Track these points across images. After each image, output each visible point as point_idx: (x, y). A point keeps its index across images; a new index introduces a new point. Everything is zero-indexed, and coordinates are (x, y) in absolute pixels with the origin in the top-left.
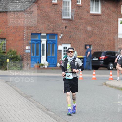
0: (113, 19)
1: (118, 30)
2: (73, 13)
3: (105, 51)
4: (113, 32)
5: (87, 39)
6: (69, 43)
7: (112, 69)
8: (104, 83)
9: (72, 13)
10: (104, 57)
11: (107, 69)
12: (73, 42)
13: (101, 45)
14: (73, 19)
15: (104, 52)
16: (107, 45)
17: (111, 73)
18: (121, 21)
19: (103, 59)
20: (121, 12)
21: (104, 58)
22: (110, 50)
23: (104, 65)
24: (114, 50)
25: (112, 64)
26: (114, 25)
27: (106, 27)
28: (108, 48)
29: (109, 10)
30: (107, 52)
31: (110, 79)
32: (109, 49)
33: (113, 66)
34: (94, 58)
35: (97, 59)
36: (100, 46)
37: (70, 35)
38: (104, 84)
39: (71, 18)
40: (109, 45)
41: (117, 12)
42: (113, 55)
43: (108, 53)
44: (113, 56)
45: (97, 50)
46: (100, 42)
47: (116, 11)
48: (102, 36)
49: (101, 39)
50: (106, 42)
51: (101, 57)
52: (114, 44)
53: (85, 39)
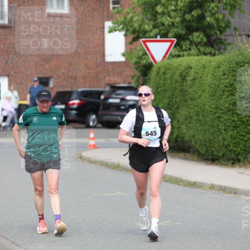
0: (94, 24)
1: (103, 46)
2: (12, 13)
3: (80, 90)
4: (95, 50)
5: (41, 65)
6: (4, 75)
7: (94, 126)
8: (79, 156)
9: (10, 12)
10: (77, 101)
11: (84, 126)
12: (12, 73)
13: (71, 77)
14: (12, 25)
15: (78, 93)
16: (83, 77)
17: (92, 135)
18: (110, 27)
19: (75, 106)
20: (109, 8)
21: (78, 104)
22: (90, 87)
23: (77, 119)
24: (98, 87)
25: (94, 117)
26: (96, 36)
27: (80, 40)
28: (85, 83)
29: (85, 5)
30: (82, 92)
31: (90, 146)
32: (87, 85)
33: (96, 120)
34: (56, 104)
35: (63, 107)
36: (69, 80)
37: (7, 58)
38: (78, 158)
39: (9, 23)
40: (87, 77)
41: (101, 10)
42: (96, 96)
43: (85, 94)
44: (95, 98)
45: (64, 87)
46: (69, 71)
47: (100, 6)
48: (73, 58)
49: (70, 64)
50: (80, 71)
51: (71, 102)
52: (97, 75)
53: (38, 66)
